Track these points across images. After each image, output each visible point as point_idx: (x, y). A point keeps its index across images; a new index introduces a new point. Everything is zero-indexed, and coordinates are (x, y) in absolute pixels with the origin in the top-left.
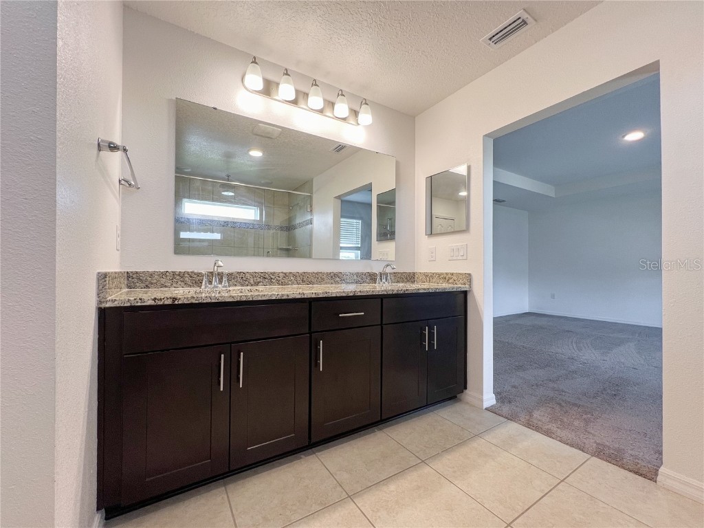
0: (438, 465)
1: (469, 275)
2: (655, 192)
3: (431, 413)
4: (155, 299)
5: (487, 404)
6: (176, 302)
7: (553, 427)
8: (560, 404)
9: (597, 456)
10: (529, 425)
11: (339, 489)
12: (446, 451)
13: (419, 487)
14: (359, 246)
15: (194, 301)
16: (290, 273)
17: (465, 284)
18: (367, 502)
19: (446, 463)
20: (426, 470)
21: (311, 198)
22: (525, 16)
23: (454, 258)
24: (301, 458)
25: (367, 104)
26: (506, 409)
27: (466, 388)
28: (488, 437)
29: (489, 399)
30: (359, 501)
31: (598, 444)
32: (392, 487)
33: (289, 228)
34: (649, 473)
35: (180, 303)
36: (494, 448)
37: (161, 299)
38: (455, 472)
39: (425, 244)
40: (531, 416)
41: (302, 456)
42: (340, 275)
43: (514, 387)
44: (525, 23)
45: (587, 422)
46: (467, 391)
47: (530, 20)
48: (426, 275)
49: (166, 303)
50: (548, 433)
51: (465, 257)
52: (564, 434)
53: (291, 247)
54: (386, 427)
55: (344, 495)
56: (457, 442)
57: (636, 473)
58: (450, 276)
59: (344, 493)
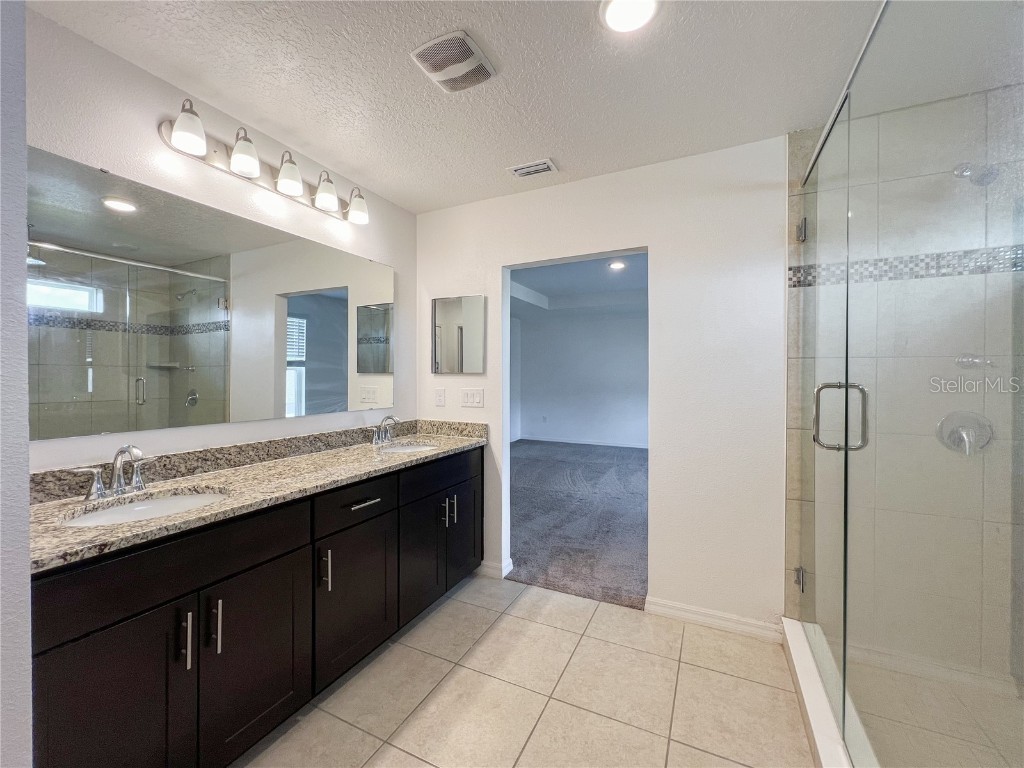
0: (474, 662)
1: (486, 425)
2: (642, 313)
3: (449, 601)
4: (64, 556)
5: (505, 573)
6: (106, 551)
7: (567, 581)
8: (568, 554)
9: (604, 601)
10: (548, 585)
11: (370, 739)
12: (477, 642)
13: (460, 696)
14: (304, 359)
15: (138, 541)
16: (248, 445)
17: (481, 437)
18: (408, 739)
19: (480, 657)
20: (463, 672)
21: (226, 286)
22: (550, 164)
23: (469, 404)
24: (298, 721)
25: (361, 197)
26: (523, 573)
27: (482, 559)
28: (515, 612)
29: (507, 565)
30: (399, 742)
31: (603, 588)
32: (432, 708)
33: (172, 329)
34: (638, 605)
35: (112, 549)
36: (522, 622)
37: (77, 553)
38: (492, 663)
39: (431, 384)
40: (547, 575)
41: (299, 718)
42: (323, 438)
43: (526, 543)
44: (549, 169)
45: (592, 567)
46: (483, 562)
47: (553, 167)
48: (432, 424)
49: (88, 555)
50: (564, 590)
51: (481, 405)
52: (577, 585)
53: (177, 365)
54: (401, 636)
55: (378, 743)
56: (485, 628)
57: (631, 607)
58: (464, 427)
59: (378, 741)
